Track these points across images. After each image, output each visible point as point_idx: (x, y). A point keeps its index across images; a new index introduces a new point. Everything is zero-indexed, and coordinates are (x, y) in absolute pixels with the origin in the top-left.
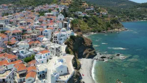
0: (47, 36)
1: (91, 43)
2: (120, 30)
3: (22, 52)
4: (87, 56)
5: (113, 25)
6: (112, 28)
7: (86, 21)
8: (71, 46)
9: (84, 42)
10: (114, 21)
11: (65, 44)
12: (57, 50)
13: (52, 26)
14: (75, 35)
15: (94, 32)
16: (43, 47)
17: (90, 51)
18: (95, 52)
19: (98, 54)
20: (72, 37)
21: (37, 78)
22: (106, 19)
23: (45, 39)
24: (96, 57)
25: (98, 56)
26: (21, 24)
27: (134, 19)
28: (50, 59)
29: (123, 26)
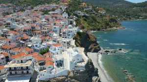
0: (56, 32)
1: (96, 39)
2: (118, 28)
3: (36, 46)
4: (93, 50)
5: (112, 24)
6: (111, 27)
7: (85, 20)
8: (79, 41)
9: (89, 38)
10: (112, 20)
11: (73, 39)
12: (68, 43)
13: (59, 23)
14: (81, 31)
15: (94, 30)
16: (54, 41)
17: (95, 46)
18: (99, 47)
19: (102, 48)
20: (79, 33)
21: (55, 67)
22: (104, 18)
23: (55, 35)
24: (101, 51)
25: (102, 50)
26: (28, 22)
27: (130, 18)
28: (63, 51)
29: (121, 25)
